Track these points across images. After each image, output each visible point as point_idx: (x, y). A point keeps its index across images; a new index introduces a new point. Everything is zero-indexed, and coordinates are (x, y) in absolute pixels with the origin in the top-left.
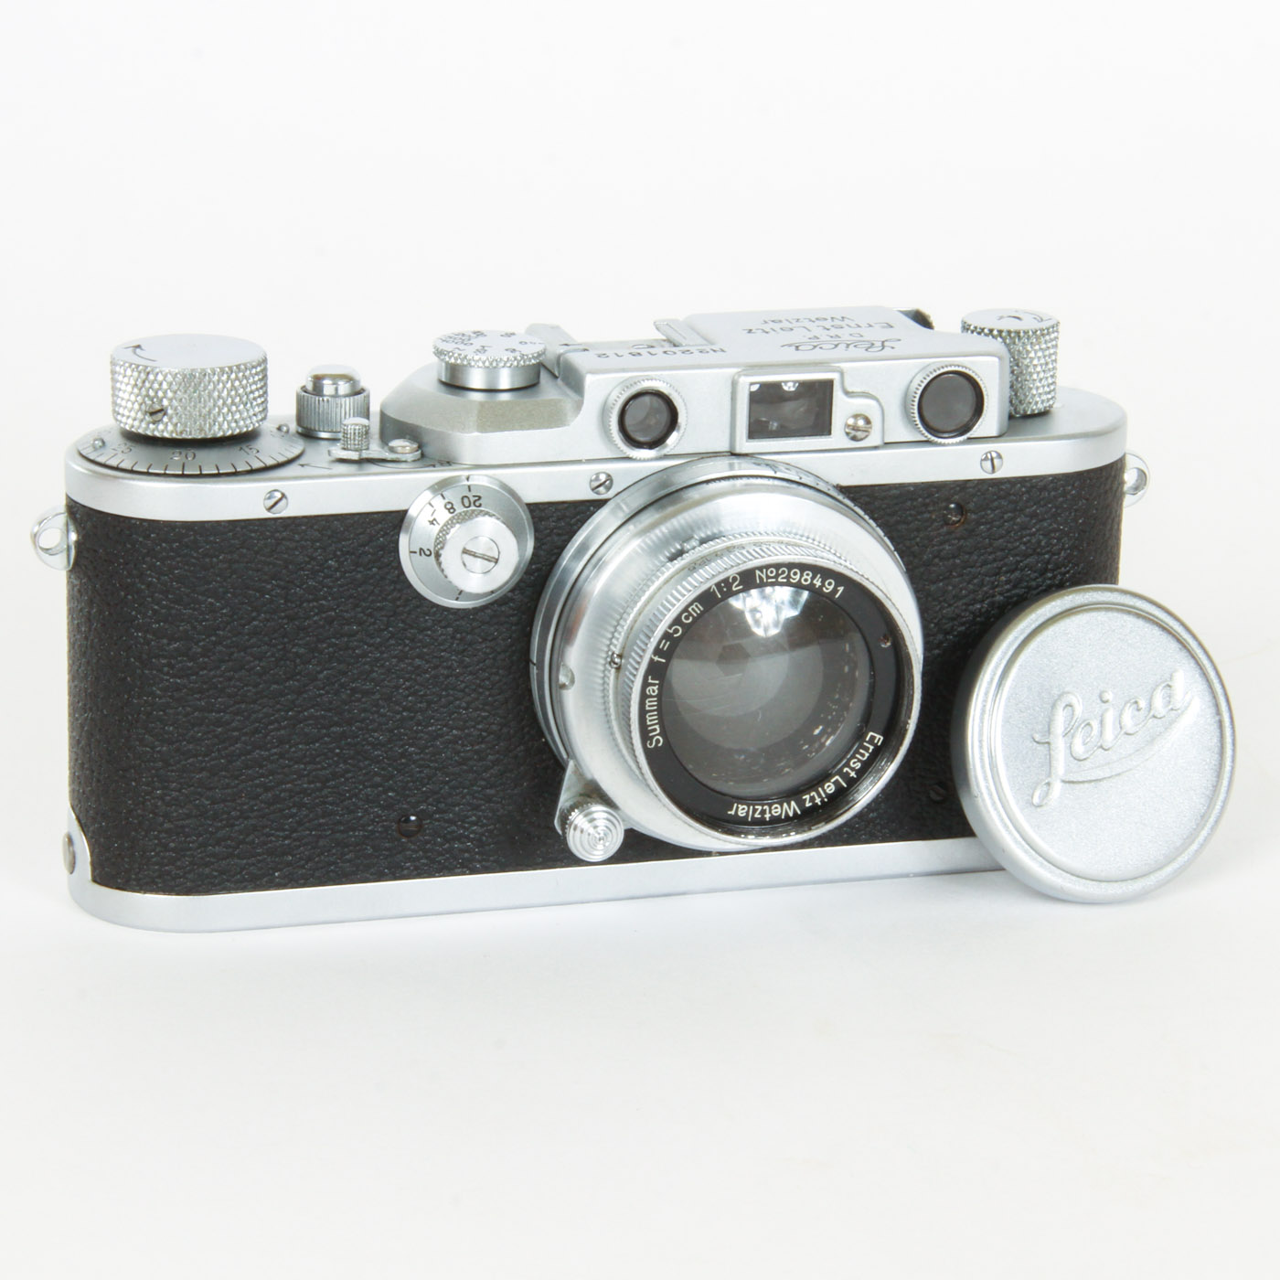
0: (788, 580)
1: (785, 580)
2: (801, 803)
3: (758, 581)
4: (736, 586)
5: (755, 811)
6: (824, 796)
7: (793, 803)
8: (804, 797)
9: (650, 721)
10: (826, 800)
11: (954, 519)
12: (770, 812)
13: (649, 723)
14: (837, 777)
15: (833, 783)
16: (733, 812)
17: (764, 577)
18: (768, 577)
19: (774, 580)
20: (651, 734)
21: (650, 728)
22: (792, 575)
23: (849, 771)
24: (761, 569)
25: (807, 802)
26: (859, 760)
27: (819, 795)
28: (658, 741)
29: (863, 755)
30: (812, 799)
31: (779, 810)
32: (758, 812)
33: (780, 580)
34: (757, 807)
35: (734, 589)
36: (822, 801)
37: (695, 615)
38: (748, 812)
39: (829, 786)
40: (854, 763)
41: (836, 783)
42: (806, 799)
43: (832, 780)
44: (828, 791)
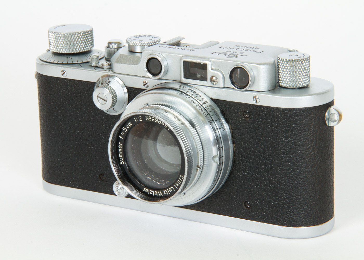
0: (155, 121)
1: (154, 121)
2: (163, 193)
3: (146, 120)
4: (141, 120)
5: (150, 192)
6: (169, 192)
7: (160, 192)
8: (163, 191)
9: (120, 156)
10: (169, 193)
11: (247, 116)
12: (154, 193)
13: (120, 157)
14: (172, 187)
15: (171, 189)
16: (144, 190)
17: (148, 118)
18: (149, 119)
19: (151, 120)
20: (121, 160)
21: (120, 158)
22: (155, 120)
23: (176, 186)
24: (147, 116)
25: (164, 193)
26: (178, 184)
27: (168, 192)
28: (123, 163)
29: (179, 182)
30: (166, 192)
31: (157, 193)
32: (151, 192)
33: (152, 121)
34: (150, 190)
35: (140, 121)
36: (168, 193)
37: (130, 126)
38: (148, 191)
39: (170, 189)
40: (177, 184)
41: (172, 189)
42: (164, 192)
43: (171, 188)
44: (170, 191)
